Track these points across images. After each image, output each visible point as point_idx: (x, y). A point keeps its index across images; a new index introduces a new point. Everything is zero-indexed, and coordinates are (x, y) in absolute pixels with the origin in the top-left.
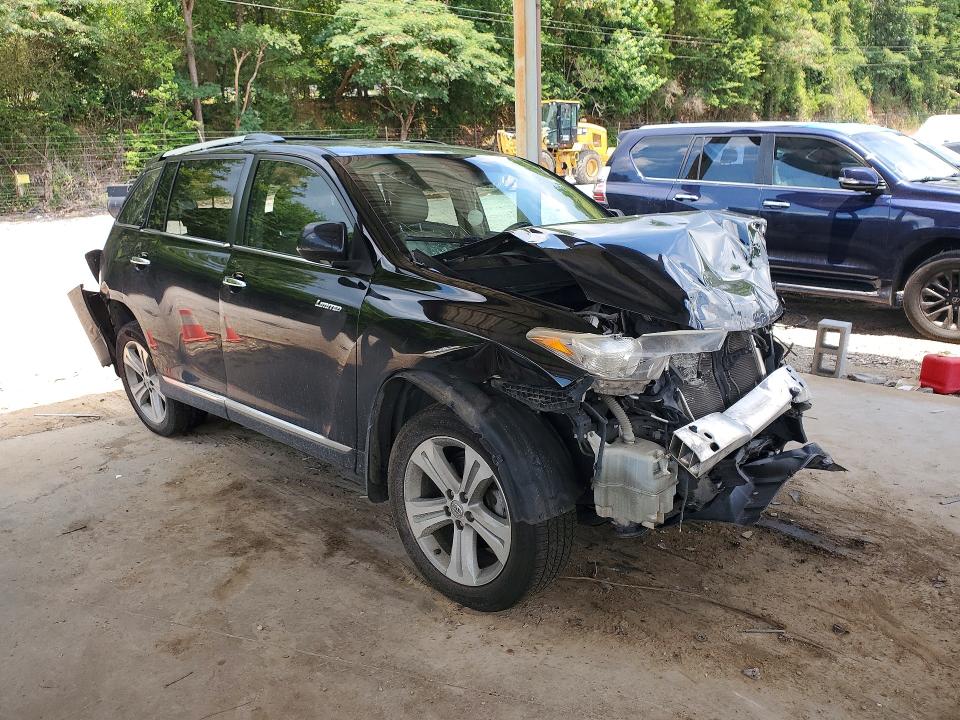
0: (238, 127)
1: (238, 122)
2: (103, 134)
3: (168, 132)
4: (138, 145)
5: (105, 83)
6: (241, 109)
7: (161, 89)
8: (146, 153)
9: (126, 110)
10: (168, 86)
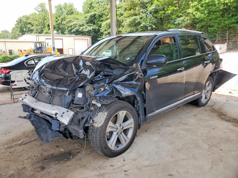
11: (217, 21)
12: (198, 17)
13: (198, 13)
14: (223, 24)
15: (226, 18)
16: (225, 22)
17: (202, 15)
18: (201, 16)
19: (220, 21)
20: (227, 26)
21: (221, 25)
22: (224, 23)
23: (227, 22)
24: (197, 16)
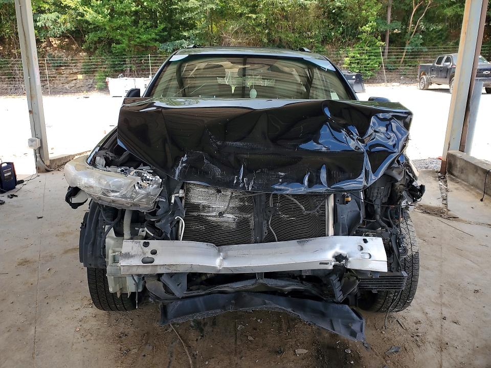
0: (407, 45)
1: (408, 42)
2: (338, 49)
3: (367, 48)
4: (352, 54)
5: (344, 24)
6: (411, 35)
7: (367, 25)
8: (354, 59)
9: (351, 37)
10: (371, 24)
11: (128, 32)
12: (89, 20)
13: (90, 10)
14: (138, 40)
15: (142, 30)
16: (141, 36)
17: (100, 17)
18: (96, 18)
19: (131, 33)
20: (144, 44)
21: (135, 41)
22: (138, 37)
23: (144, 37)
24: (88, 17)
